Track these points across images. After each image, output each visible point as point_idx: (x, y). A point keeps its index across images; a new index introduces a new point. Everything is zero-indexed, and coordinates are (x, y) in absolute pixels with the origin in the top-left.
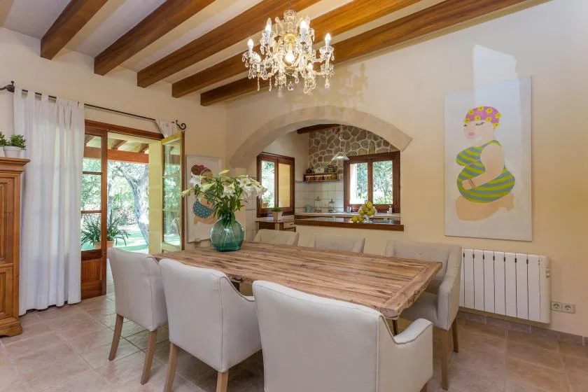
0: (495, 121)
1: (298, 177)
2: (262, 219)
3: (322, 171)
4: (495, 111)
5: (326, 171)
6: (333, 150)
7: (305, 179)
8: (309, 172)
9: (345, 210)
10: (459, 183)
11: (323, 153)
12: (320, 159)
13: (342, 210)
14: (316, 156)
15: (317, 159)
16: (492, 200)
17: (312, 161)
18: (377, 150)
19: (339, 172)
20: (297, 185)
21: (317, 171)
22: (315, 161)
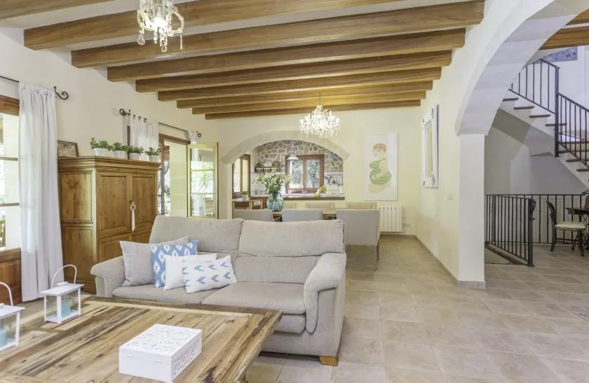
0: (385, 150)
1: (252, 170)
2: (235, 200)
3: (270, 165)
4: (385, 146)
5: (273, 165)
6: (277, 150)
7: (256, 171)
8: (259, 165)
9: (287, 192)
10: (370, 177)
11: (270, 152)
12: (267, 156)
13: (284, 192)
14: (263, 154)
15: (264, 156)
16: (382, 184)
17: (260, 158)
18: (309, 153)
19: (282, 166)
20: (251, 175)
21: (265, 165)
22: (262, 157)
